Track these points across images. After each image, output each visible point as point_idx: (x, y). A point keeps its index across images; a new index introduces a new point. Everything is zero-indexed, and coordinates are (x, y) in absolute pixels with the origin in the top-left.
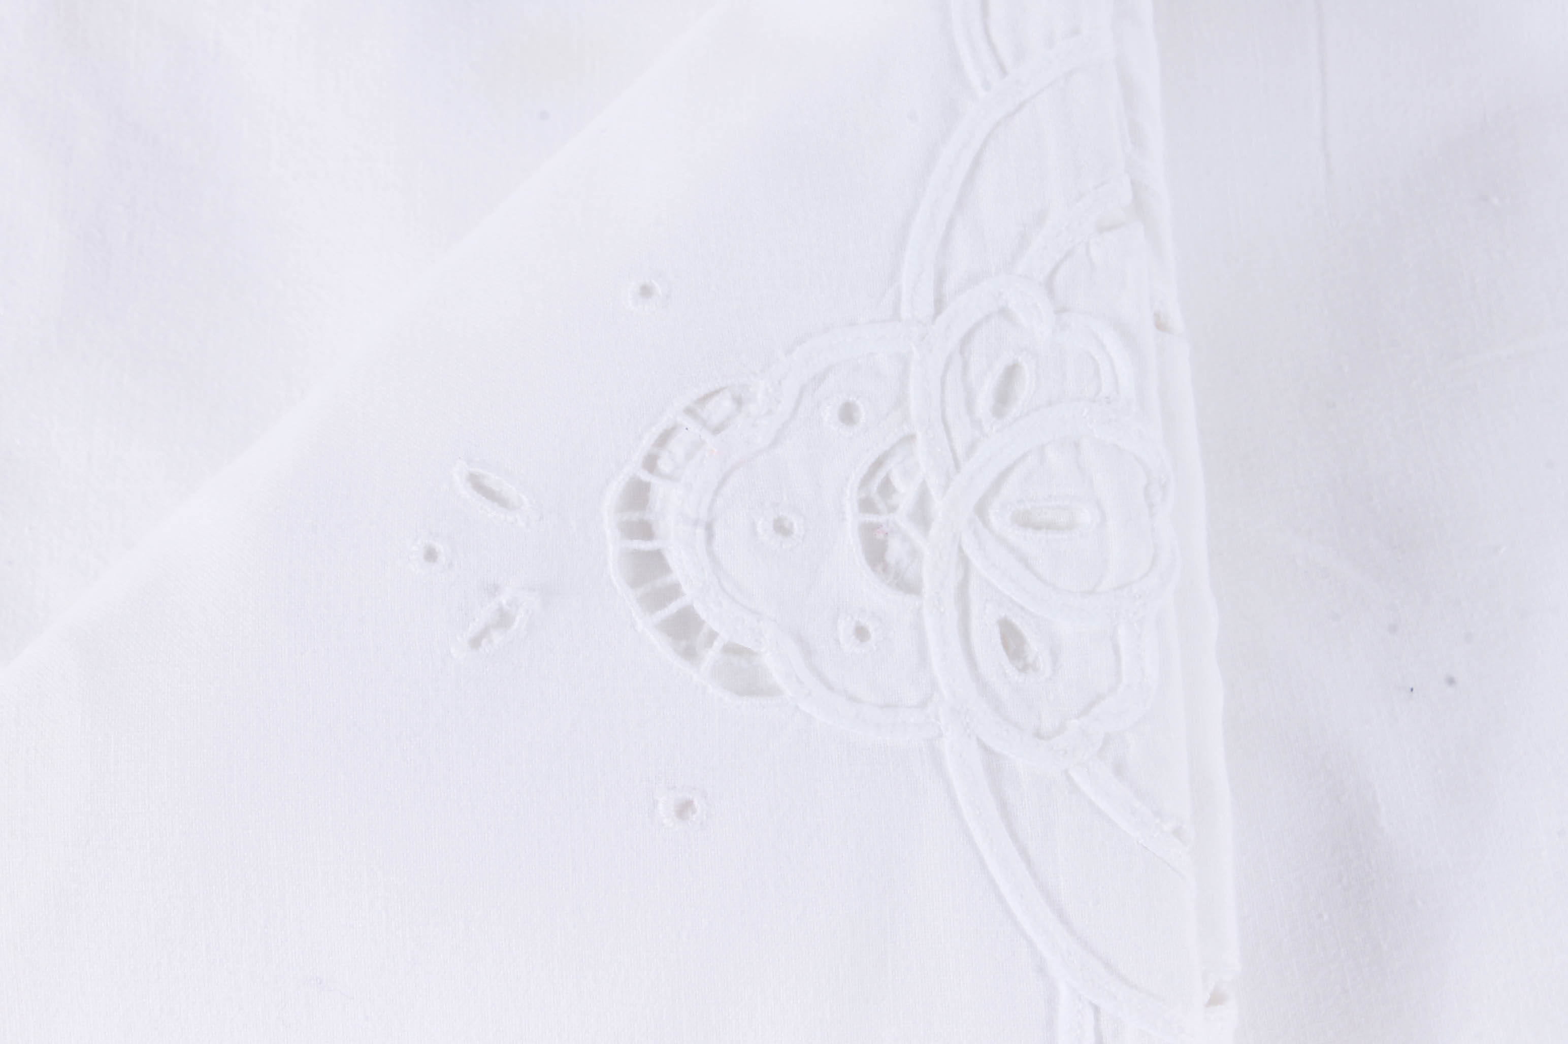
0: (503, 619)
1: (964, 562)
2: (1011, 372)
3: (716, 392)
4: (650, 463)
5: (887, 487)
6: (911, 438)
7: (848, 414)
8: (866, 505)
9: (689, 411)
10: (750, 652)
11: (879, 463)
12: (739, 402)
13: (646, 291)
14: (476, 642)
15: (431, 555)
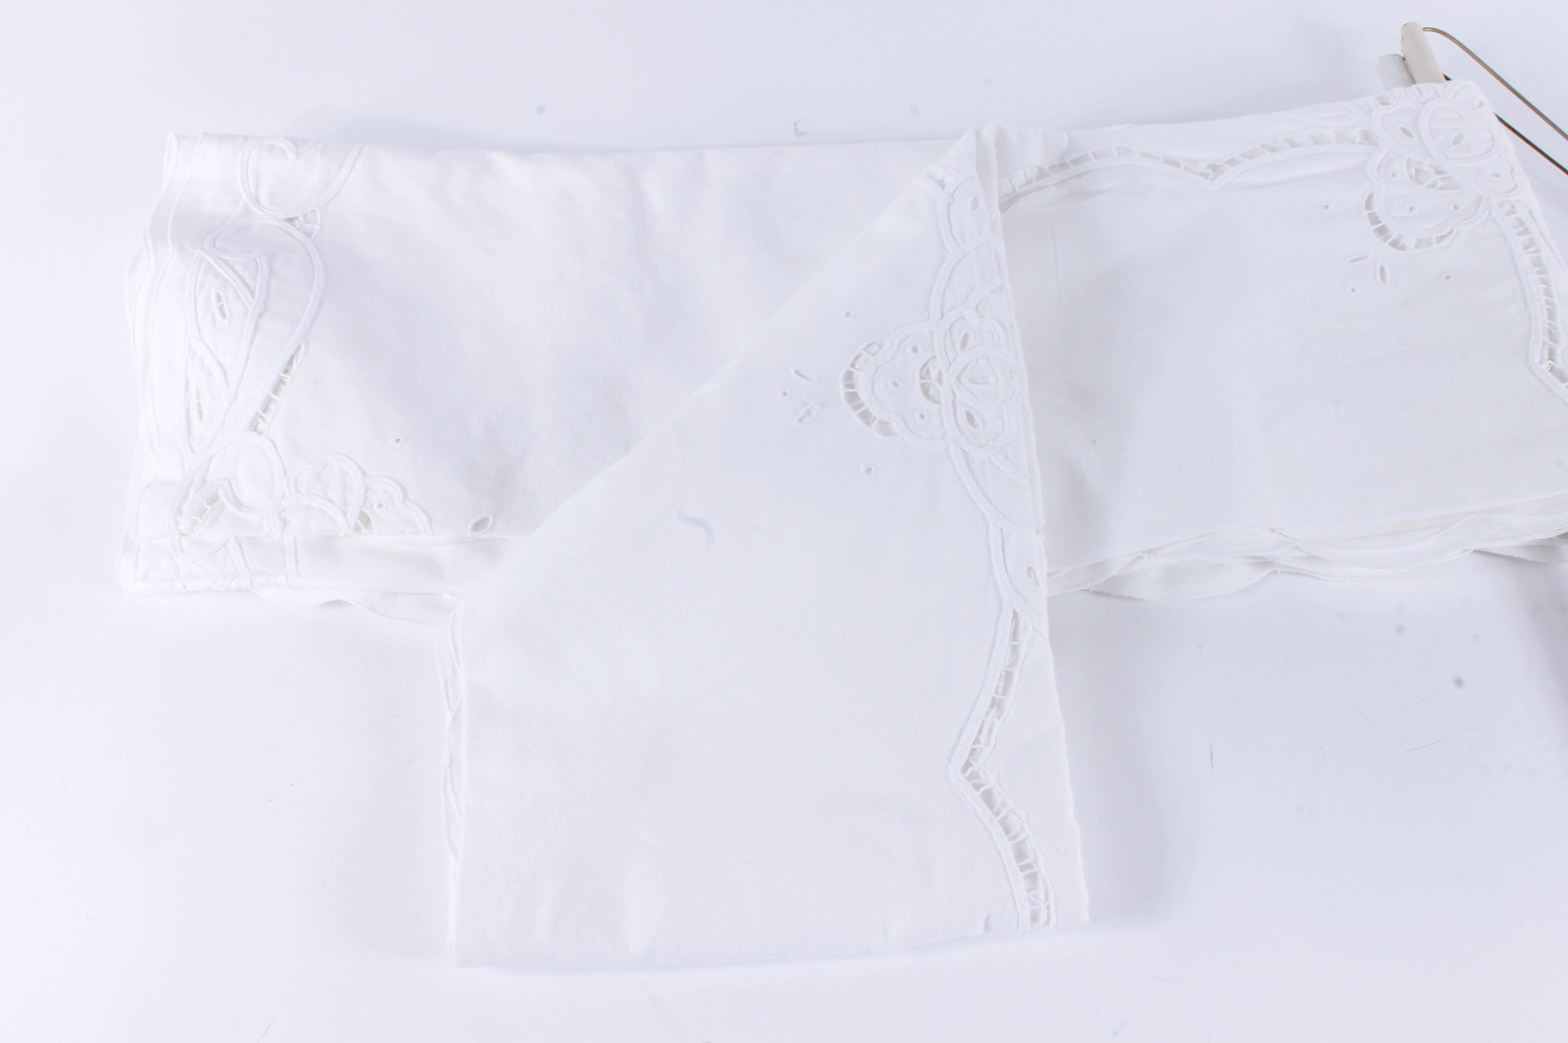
0: (809, 413)
1: (954, 394)
2: (966, 336)
3: (873, 344)
4: (853, 366)
5: (928, 372)
6: (935, 356)
7: (915, 349)
8: (922, 378)
9: (864, 350)
10: (889, 424)
11: (925, 365)
12: (880, 347)
13: (848, 314)
14: (800, 420)
15: (785, 394)
